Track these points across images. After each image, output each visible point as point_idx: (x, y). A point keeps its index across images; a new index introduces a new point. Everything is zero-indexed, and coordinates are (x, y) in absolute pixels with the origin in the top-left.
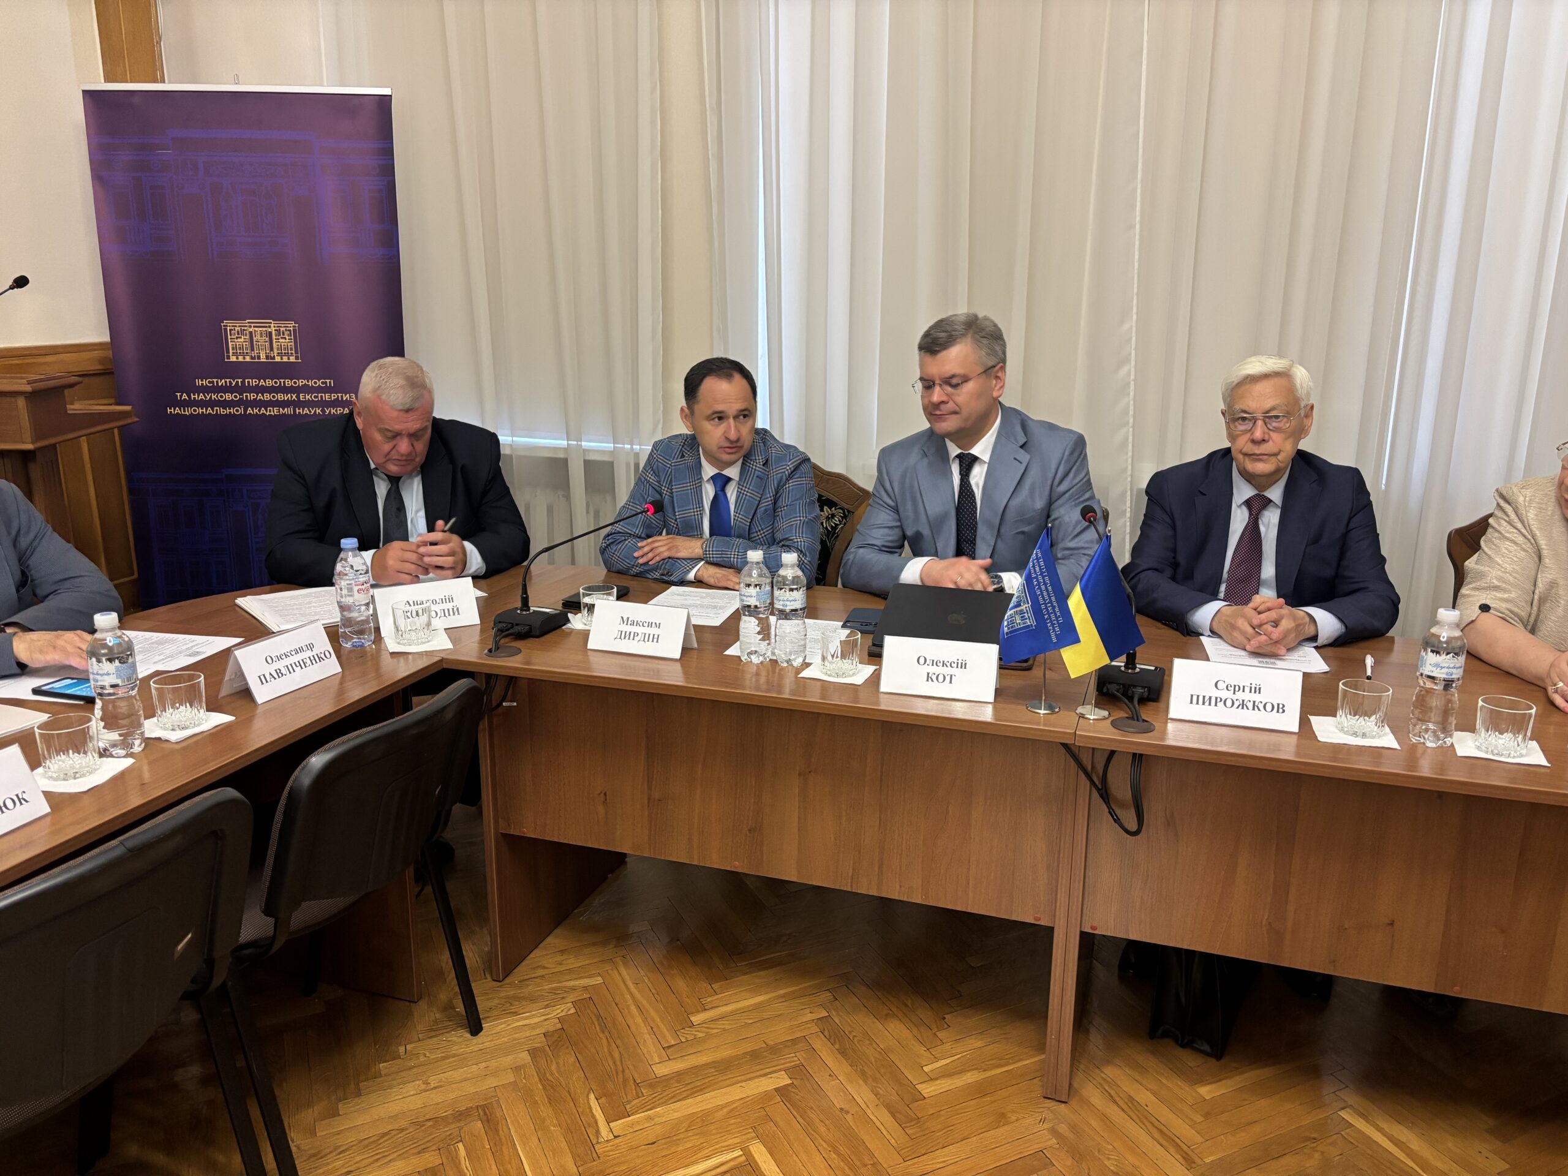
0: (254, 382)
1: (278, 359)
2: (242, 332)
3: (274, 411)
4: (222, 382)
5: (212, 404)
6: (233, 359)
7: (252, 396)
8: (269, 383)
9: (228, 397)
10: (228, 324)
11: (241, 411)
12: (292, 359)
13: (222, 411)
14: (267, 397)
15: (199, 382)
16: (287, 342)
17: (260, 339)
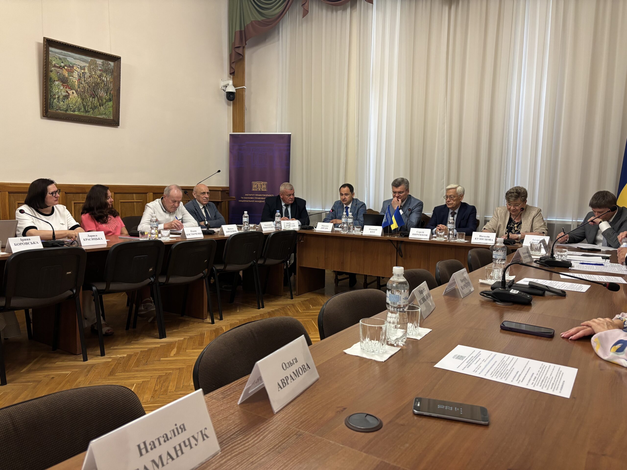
0: (257, 195)
1: (262, 190)
2: (256, 184)
3: (260, 201)
4: (250, 195)
5: (248, 199)
6: (253, 190)
7: (256, 198)
8: (260, 195)
9: (252, 198)
10: (253, 182)
11: (254, 201)
12: (265, 190)
13: (250, 201)
14: (259, 198)
15: (246, 195)
16: (265, 186)
17: (259, 186)
